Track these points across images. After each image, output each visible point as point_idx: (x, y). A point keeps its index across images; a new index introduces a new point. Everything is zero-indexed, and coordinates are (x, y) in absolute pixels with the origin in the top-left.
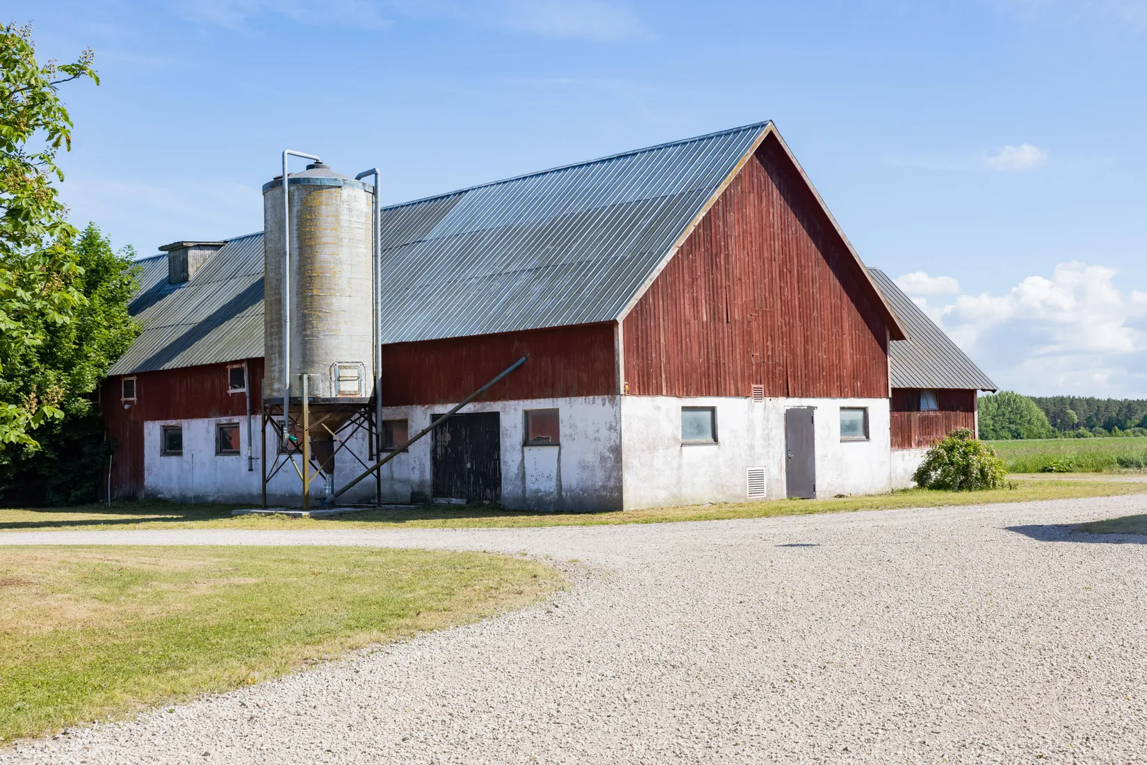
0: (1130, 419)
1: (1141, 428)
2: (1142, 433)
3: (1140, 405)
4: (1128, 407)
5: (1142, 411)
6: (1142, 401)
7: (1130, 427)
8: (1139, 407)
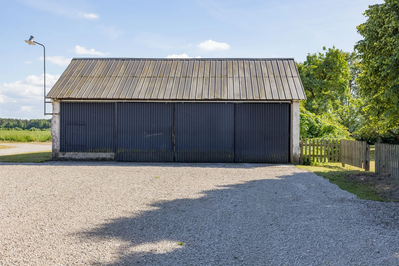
0: (2, 125)
1: (5, 128)
2: (6, 130)
3: (5, 120)
4: (1, 121)
5: (6, 122)
6: (6, 119)
7: (2, 127)
8: (5, 121)
